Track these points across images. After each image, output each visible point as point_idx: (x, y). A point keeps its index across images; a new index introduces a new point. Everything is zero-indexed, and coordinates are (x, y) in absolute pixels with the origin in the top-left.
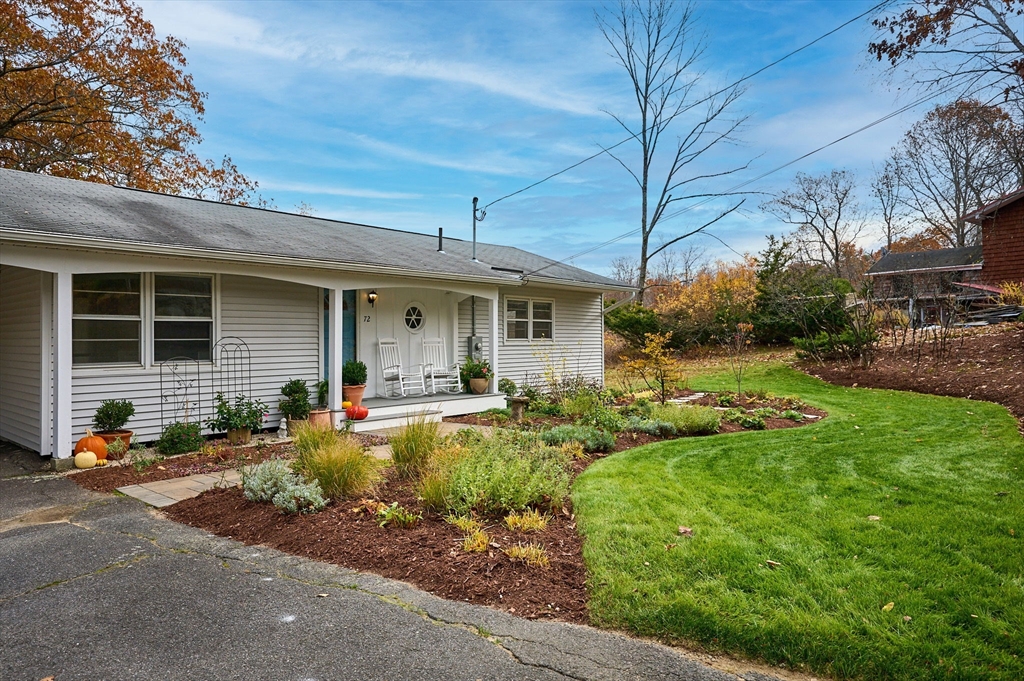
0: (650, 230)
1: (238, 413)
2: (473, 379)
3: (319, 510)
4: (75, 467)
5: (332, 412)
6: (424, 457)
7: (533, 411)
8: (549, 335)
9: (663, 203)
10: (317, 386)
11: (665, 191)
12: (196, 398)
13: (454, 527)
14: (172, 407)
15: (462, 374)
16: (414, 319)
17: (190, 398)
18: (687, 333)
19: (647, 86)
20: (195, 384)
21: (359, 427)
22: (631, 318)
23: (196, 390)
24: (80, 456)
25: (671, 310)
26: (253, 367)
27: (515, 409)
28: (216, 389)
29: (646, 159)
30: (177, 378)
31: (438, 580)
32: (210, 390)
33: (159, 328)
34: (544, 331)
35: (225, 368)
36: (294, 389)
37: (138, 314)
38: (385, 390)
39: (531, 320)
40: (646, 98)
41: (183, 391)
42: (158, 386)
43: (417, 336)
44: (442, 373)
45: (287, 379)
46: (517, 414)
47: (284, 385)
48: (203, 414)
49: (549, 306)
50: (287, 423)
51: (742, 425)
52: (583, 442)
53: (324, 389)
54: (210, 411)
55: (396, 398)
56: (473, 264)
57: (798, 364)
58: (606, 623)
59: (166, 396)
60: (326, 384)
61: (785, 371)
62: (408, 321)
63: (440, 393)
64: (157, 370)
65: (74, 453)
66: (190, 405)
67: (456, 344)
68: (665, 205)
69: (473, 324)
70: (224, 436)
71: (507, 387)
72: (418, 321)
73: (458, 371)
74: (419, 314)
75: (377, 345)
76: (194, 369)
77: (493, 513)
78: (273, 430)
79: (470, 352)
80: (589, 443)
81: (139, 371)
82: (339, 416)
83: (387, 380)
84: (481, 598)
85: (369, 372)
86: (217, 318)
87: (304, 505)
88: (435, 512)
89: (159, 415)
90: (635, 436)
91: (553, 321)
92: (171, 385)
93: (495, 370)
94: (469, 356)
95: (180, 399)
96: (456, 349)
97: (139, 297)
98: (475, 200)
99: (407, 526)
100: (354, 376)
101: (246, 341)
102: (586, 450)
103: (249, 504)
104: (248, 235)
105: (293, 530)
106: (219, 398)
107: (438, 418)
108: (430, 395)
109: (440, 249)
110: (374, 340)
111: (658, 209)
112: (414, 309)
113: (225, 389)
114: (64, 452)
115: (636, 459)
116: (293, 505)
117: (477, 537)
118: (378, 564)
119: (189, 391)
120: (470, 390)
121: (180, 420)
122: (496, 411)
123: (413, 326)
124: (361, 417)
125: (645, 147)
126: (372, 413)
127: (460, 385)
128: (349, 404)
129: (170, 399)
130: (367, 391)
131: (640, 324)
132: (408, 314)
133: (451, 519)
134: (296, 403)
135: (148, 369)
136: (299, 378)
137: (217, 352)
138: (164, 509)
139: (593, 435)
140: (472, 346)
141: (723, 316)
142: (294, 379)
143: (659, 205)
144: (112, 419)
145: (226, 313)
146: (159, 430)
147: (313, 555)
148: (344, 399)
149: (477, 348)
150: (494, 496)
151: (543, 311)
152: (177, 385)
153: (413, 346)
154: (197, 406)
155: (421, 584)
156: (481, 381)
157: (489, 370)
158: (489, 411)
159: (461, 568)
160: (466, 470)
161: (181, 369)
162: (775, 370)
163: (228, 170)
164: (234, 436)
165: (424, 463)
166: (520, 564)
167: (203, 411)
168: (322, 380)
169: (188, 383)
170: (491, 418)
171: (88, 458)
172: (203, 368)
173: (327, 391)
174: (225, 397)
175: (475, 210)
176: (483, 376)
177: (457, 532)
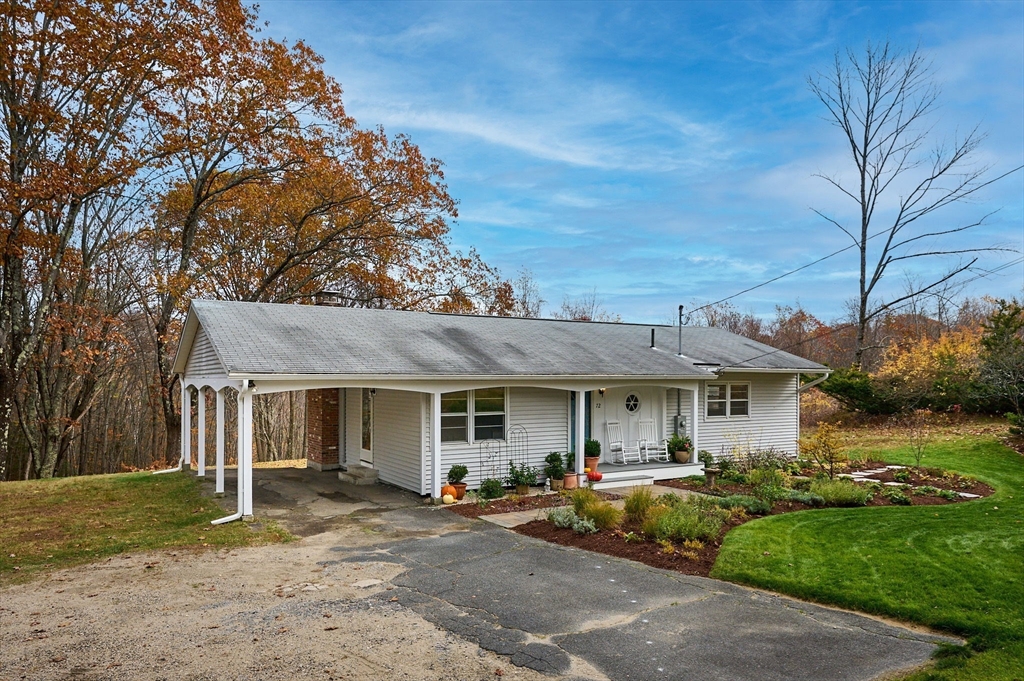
0: (869, 291)
1: (522, 475)
2: (678, 451)
3: (594, 533)
4: (443, 503)
5: (579, 475)
6: (643, 511)
7: (725, 478)
8: (745, 412)
9: (883, 263)
10: (566, 456)
11: (886, 250)
12: (498, 463)
13: (659, 544)
14: (486, 468)
15: (669, 448)
16: (632, 404)
17: (495, 463)
18: (903, 400)
19: (866, 145)
20: (498, 454)
21: (596, 486)
22: (843, 383)
23: (498, 458)
24: (445, 497)
25: (886, 376)
26: (529, 443)
27: (709, 478)
28: (510, 458)
29: (864, 219)
30: (488, 451)
31: (652, 562)
32: (505, 458)
33: (478, 420)
34: (740, 409)
35: (513, 444)
36: (553, 458)
37: (466, 411)
38: (611, 459)
39: (728, 400)
40: (865, 157)
41: (492, 459)
42: (479, 455)
43: (635, 417)
44: (653, 446)
45: (548, 451)
46: (710, 482)
47: (546, 455)
48: (502, 474)
49: (745, 388)
50: (550, 482)
51: (891, 500)
52: (746, 507)
53: (572, 457)
54: (505, 471)
55: (619, 464)
56: (678, 360)
57: (1011, 440)
58: (715, 577)
59: (483, 462)
60: (574, 455)
61: (994, 447)
62: (628, 406)
63: (652, 461)
64: (478, 446)
65: (442, 496)
66: (495, 468)
67: (665, 422)
68: (885, 266)
69: (679, 406)
70: (515, 488)
71: (705, 458)
72: (635, 406)
73: (666, 444)
74: (636, 400)
75: (605, 424)
76: (497, 445)
77: (678, 540)
78: (542, 485)
79: (676, 428)
80: (751, 508)
81: (467, 446)
82: (583, 478)
83: (613, 451)
84: (669, 568)
85: (602, 447)
86: (508, 412)
87: (588, 530)
88: (651, 538)
89: (479, 473)
90: (790, 504)
91: (750, 400)
92: (485, 455)
93: (696, 446)
94: (676, 433)
95: (490, 463)
96: (665, 426)
97: (466, 401)
98: (681, 307)
99: (637, 542)
100: (592, 450)
101: (524, 426)
102: (748, 513)
103: (557, 529)
104: (522, 354)
105: (585, 541)
106: (511, 464)
107: (650, 482)
108: (645, 463)
109: (652, 345)
110: (603, 421)
111: (878, 269)
112: (632, 396)
113: (514, 457)
114: (437, 495)
115: (778, 521)
116: (583, 531)
117: (669, 548)
118: (627, 556)
119: (495, 458)
120: (675, 460)
121: (490, 477)
122: (694, 478)
123: (631, 409)
124: (598, 479)
125: (864, 206)
126: (605, 476)
127: (667, 456)
128: (589, 469)
129: (485, 464)
130: (601, 460)
131: (854, 389)
132: (628, 400)
133: (658, 541)
134: (557, 468)
135: (472, 446)
136: (556, 450)
137: (509, 435)
138: (513, 529)
139: (755, 502)
140: (678, 424)
141: (941, 385)
142: (553, 451)
143: (880, 265)
144: (457, 475)
145: (513, 409)
146: (479, 482)
147: (597, 551)
148: (586, 466)
149: (682, 425)
150: (679, 532)
151: (740, 392)
152: (488, 455)
153: (632, 425)
154: (499, 468)
155: (645, 563)
156: (684, 454)
157: (690, 445)
158: (690, 477)
159: (662, 558)
160: (666, 519)
161: (491, 445)
162: (984, 445)
163: (473, 259)
164: (520, 488)
165: (644, 514)
166: (686, 558)
167: (502, 471)
168: (569, 451)
169: (494, 453)
170: (691, 483)
171: (449, 498)
172: (501, 445)
173: (574, 460)
174: (514, 462)
175: (681, 315)
176: (686, 450)
177: (661, 546)
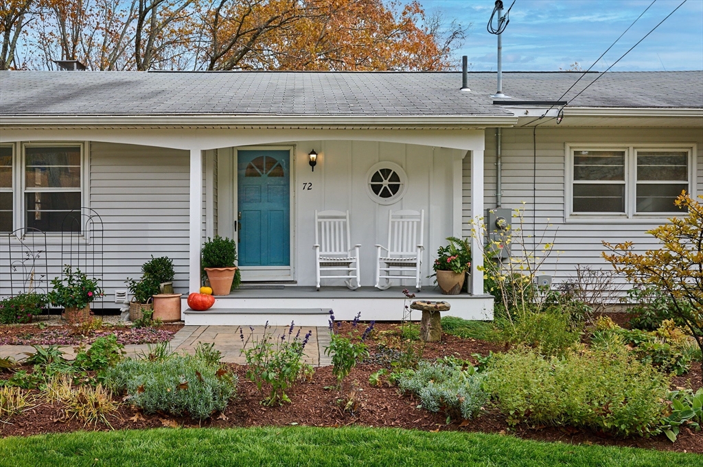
14: (21, 277)
16: (387, 185)
17: (37, 270)
20: (42, 255)
23: (43, 262)
26: (106, 241)
30: (25, 249)
41: (30, 262)
45: (148, 255)
50: (127, 306)
59: (14, 266)
62: (376, 187)
66: (38, 277)
69: (497, 190)
70: (59, 312)
72: (394, 188)
74: (394, 178)
86: (84, 189)
92: (19, 256)
97: (12, 170)
101: (100, 212)
109: (464, 87)
112: (386, 171)
119: (37, 262)
123: (385, 194)
128: (208, 290)
129: (19, 270)
132: (377, 177)
140: (490, 223)
142: (158, 256)
145: (96, 183)
149: (498, 226)
151: (667, 167)
152: (25, 256)
154: (45, 278)
169: (36, 254)
172: (67, 240)
